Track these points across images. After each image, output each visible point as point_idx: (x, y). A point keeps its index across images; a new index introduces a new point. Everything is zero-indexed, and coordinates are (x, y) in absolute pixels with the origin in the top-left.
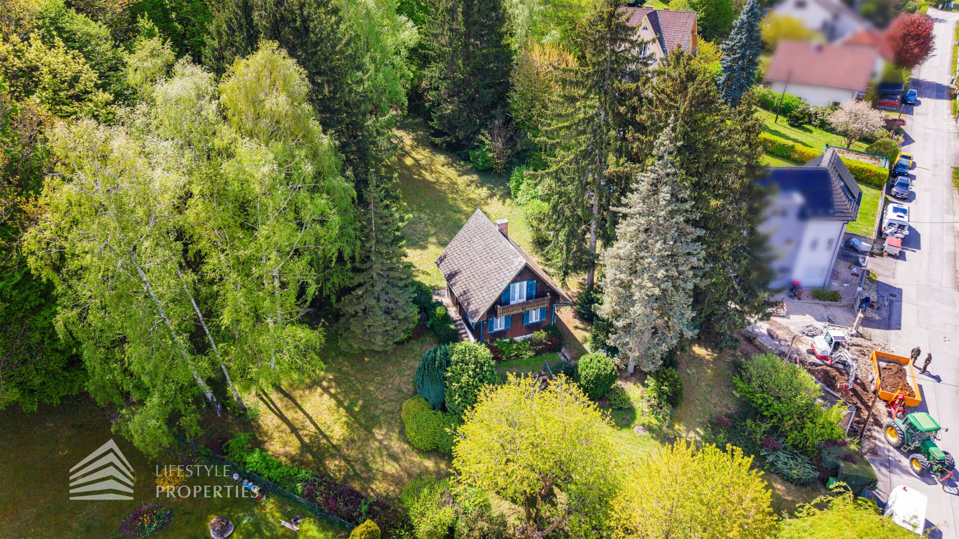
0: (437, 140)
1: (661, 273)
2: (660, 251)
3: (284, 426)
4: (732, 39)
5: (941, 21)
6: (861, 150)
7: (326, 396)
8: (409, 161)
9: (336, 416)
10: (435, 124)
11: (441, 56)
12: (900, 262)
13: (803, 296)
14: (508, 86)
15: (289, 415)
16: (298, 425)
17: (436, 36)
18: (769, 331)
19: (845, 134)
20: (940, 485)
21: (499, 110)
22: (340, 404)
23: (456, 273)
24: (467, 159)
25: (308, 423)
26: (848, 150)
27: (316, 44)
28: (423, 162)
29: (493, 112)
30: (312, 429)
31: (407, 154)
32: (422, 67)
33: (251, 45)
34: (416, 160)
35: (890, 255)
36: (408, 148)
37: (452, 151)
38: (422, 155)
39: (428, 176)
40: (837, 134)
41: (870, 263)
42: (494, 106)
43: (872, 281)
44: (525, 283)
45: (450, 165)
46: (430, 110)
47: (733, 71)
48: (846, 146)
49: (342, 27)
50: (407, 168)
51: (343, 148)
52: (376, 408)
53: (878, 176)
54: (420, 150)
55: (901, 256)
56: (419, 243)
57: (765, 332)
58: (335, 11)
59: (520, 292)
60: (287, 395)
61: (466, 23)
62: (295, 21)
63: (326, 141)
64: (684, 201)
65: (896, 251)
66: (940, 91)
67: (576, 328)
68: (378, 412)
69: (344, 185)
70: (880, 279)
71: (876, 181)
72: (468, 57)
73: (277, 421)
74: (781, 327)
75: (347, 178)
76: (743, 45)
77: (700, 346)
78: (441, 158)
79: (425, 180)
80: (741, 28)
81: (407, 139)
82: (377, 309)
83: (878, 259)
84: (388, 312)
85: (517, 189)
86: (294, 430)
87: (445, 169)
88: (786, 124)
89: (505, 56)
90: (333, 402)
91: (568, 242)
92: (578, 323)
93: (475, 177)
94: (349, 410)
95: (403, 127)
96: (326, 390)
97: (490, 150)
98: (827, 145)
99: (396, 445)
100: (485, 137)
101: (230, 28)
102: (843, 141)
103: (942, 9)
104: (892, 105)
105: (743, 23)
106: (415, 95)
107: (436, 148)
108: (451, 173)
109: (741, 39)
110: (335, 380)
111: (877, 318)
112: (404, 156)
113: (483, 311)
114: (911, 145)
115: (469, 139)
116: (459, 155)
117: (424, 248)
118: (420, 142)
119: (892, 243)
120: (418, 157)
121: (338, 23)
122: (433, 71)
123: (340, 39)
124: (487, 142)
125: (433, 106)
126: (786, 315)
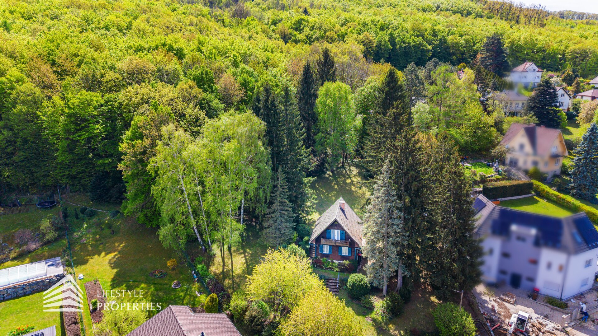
3: (222, 263)
7: (244, 258)
8: (349, 181)
9: (242, 266)
13: (538, 299)
15: (226, 260)
16: (226, 265)
22: (246, 263)
25: (230, 265)
28: (355, 183)
31: (350, 178)
34: (352, 182)
36: (352, 176)
38: (356, 180)
44: (339, 231)
50: (346, 183)
54: (357, 178)
59: (337, 236)
60: (230, 253)
73: (220, 261)
77: (436, 297)
81: (354, 171)
86: (224, 266)
90: (244, 261)
96: (245, 256)
110: (251, 254)
112: (348, 178)
113: (314, 238)
126: (515, 303)
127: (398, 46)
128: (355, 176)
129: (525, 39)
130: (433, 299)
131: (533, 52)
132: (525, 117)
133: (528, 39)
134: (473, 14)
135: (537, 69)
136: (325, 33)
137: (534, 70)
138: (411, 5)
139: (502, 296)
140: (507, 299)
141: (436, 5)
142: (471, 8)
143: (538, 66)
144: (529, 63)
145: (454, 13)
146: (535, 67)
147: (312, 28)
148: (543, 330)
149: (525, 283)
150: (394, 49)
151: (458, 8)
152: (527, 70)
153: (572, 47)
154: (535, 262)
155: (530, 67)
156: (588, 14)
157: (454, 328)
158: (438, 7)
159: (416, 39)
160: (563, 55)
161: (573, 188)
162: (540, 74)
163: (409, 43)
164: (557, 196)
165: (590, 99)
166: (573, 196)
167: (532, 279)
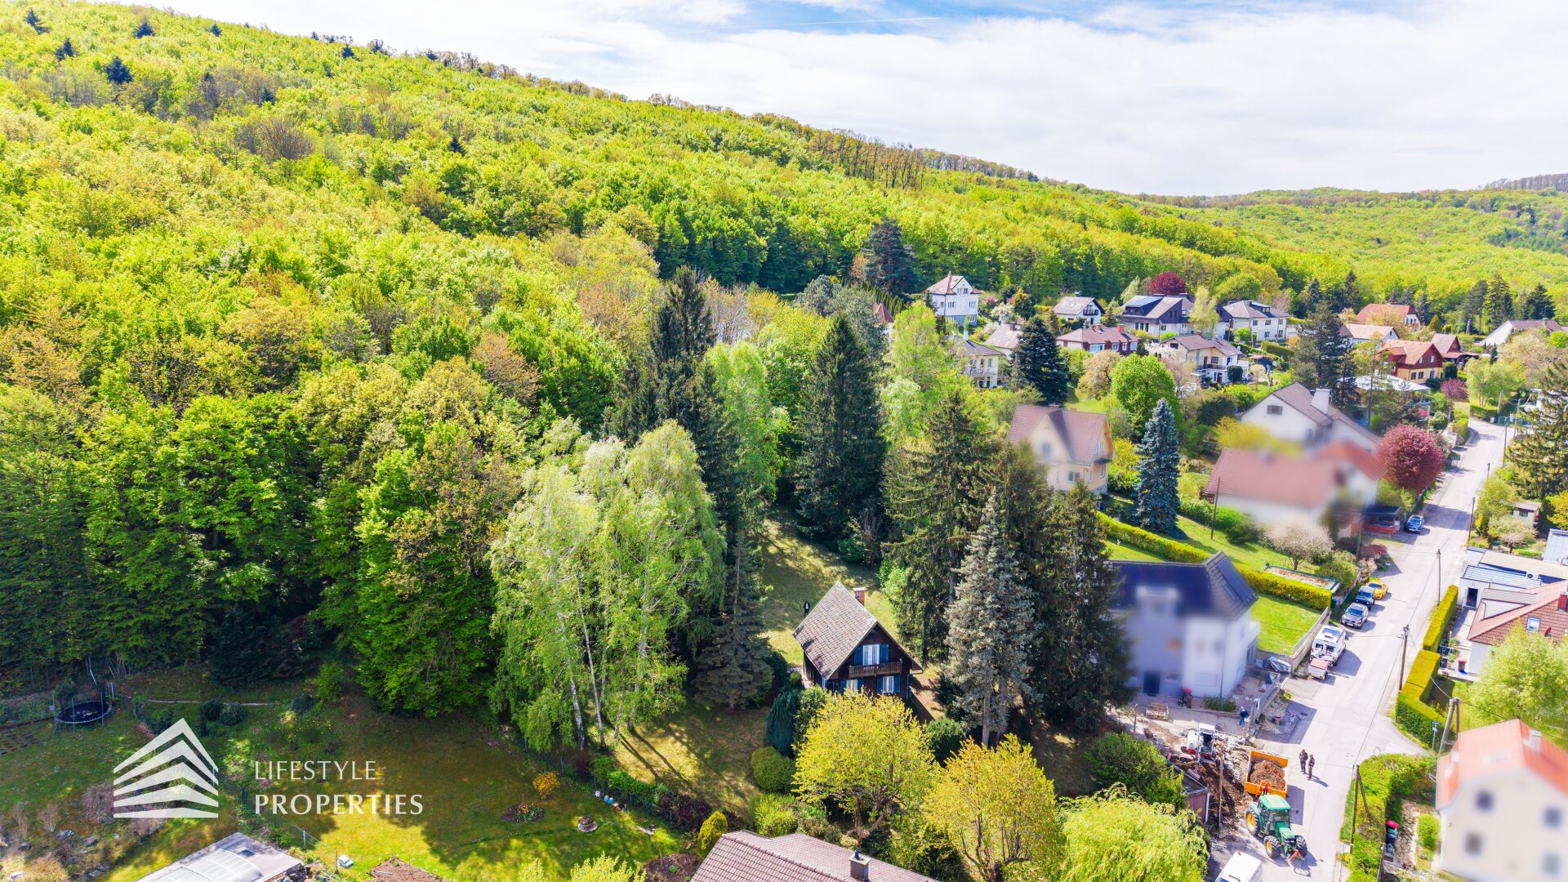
0: (804, 529)
1: (992, 624)
2: (990, 603)
3: (640, 763)
4: (1145, 443)
5: (1487, 437)
6: (1308, 571)
7: (678, 744)
8: (772, 550)
9: (688, 760)
10: (803, 512)
11: (812, 445)
12: (1326, 686)
13: (1193, 704)
14: (881, 476)
15: (645, 755)
16: (652, 763)
17: (808, 426)
18: (1145, 730)
19: (1288, 552)
20: (1292, 867)
21: (870, 500)
22: (691, 750)
23: (812, 641)
24: (835, 550)
25: (662, 762)
26: (1295, 571)
27: (705, 425)
28: (788, 551)
29: (865, 501)
30: (667, 767)
31: (771, 542)
32: (794, 456)
33: (652, 422)
34: (781, 550)
35: (1315, 678)
36: (772, 538)
37: (820, 543)
38: (788, 545)
39: (790, 563)
40: (1277, 552)
41: (1287, 684)
42: (865, 496)
43: (1284, 700)
44: (878, 646)
45: (816, 555)
46: (799, 498)
47: (1150, 477)
48: (1292, 567)
49: (725, 413)
50: (771, 556)
51: (718, 509)
52: (727, 757)
53: (1317, 597)
54: (786, 540)
55: (1327, 679)
56: (777, 626)
57: (1142, 732)
58: (721, 401)
59: (872, 654)
60: (641, 739)
61: (837, 415)
62: (689, 407)
63: (708, 499)
64: (1010, 561)
65: (1321, 674)
66: (1458, 519)
67: (934, 709)
68: (729, 760)
69: (719, 535)
70: (1294, 699)
71: (1317, 603)
72: (840, 447)
73: (633, 758)
74: (1160, 729)
75: (721, 531)
76: (1157, 450)
77: (1064, 735)
78: (808, 549)
79: (788, 568)
80: (1153, 430)
81: (772, 528)
82: (734, 661)
83: (1300, 682)
84: (743, 666)
85: (886, 579)
86: (649, 766)
87: (811, 559)
88: (1225, 541)
89: (881, 447)
90: (685, 749)
91: (926, 617)
92: (937, 705)
93: (843, 568)
94: (700, 756)
95: (771, 518)
96: (679, 739)
97: (858, 539)
98: (1268, 565)
99: (742, 784)
100: (853, 525)
101: (634, 410)
102: (1288, 561)
103: (1496, 422)
104: (1386, 532)
105: (1154, 426)
106: (785, 485)
107: (803, 538)
108: (818, 562)
109: (1154, 442)
110: (686, 732)
111: (1277, 731)
112: (768, 544)
113: (834, 669)
114: (1397, 576)
115: (839, 528)
116: (827, 546)
117: (781, 630)
118: (785, 532)
119: (1319, 665)
120: (781, 546)
121: (721, 410)
122: (804, 461)
123: (722, 423)
124: (855, 529)
125: (802, 494)
126: (1169, 719)
127: (699, 239)
128: (778, 537)
129: (926, 224)
130: (1060, 738)
131: (943, 251)
132: (1020, 392)
133: (932, 224)
134: (793, 159)
135: (971, 289)
136: (534, 204)
137: (966, 291)
138: (659, 131)
139: (1148, 712)
140: (1157, 714)
141: (713, 134)
142: (785, 145)
143: (971, 283)
144: (955, 277)
145: (757, 153)
146: (968, 285)
147: (495, 191)
148: (1228, 749)
149: (1167, 684)
150: (692, 244)
151: (761, 145)
152: (955, 290)
153: (1009, 243)
154: (1178, 643)
155: (959, 286)
156: (965, 160)
157: (1139, 768)
158: (718, 140)
159: (734, 223)
160: (994, 258)
161: (1144, 514)
162: (975, 298)
163: (721, 231)
164: (1131, 534)
165: (1080, 346)
166: (1146, 528)
167: (1175, 676)
